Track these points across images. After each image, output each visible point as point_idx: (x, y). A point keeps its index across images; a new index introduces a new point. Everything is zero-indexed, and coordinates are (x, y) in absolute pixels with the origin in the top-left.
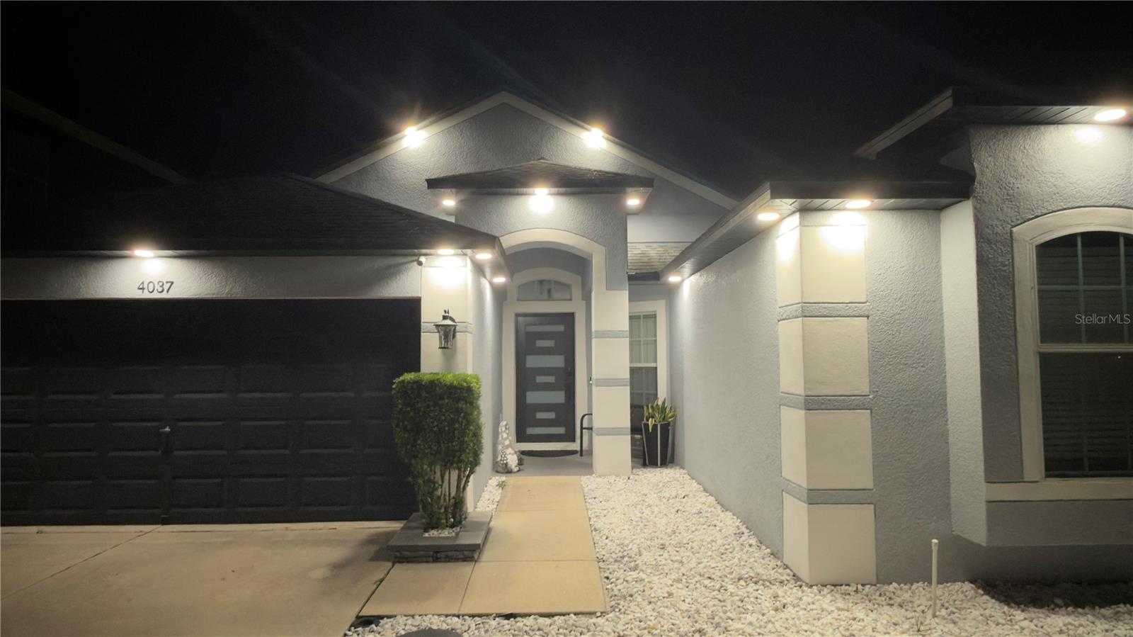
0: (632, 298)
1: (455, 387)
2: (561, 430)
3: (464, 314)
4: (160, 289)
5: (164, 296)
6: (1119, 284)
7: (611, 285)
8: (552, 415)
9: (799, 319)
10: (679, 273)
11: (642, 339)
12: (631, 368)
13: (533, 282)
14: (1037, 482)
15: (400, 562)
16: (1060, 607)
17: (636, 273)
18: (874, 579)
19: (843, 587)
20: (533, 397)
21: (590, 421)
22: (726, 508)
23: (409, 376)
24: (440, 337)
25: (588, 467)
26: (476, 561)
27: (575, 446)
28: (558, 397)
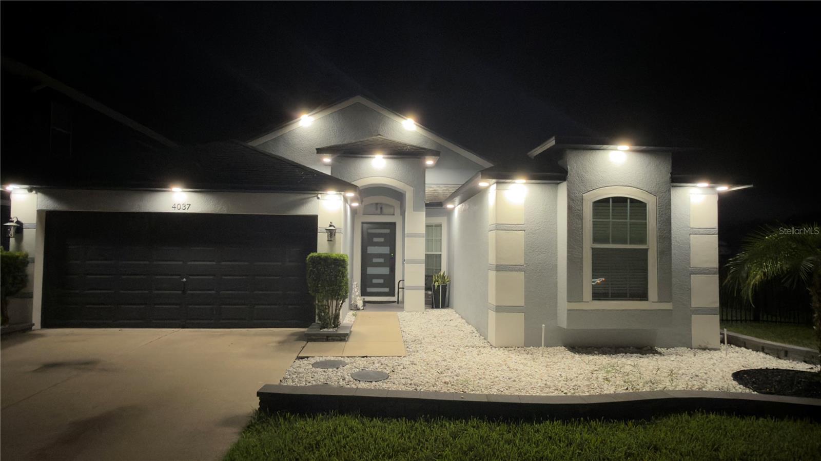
0: (427, 215)
1: (337, 259)
2: (387, 290)
3: (339, 224)
4: (184, 208)
5: (186, 211)
6: (626, 219)
7: (416, 208)
8: (381, 281)
9: (494, 231)
10: (453, 202)
11: (434, 238)
12: (426, 255)
13: (372, 204)
14: (588, 302)
15: (310, 341)
16: (596, 354)
17: (430, 202)
18: (523, 345)
19: (509, 348)
20: (371, 271)
21: (403, 283)
22: (469, 323)
23: (315, 254)
24: (328, 235)
25: (402, 308)
26: (346, 341)
27: (394, 299)
28: (385, 271)
